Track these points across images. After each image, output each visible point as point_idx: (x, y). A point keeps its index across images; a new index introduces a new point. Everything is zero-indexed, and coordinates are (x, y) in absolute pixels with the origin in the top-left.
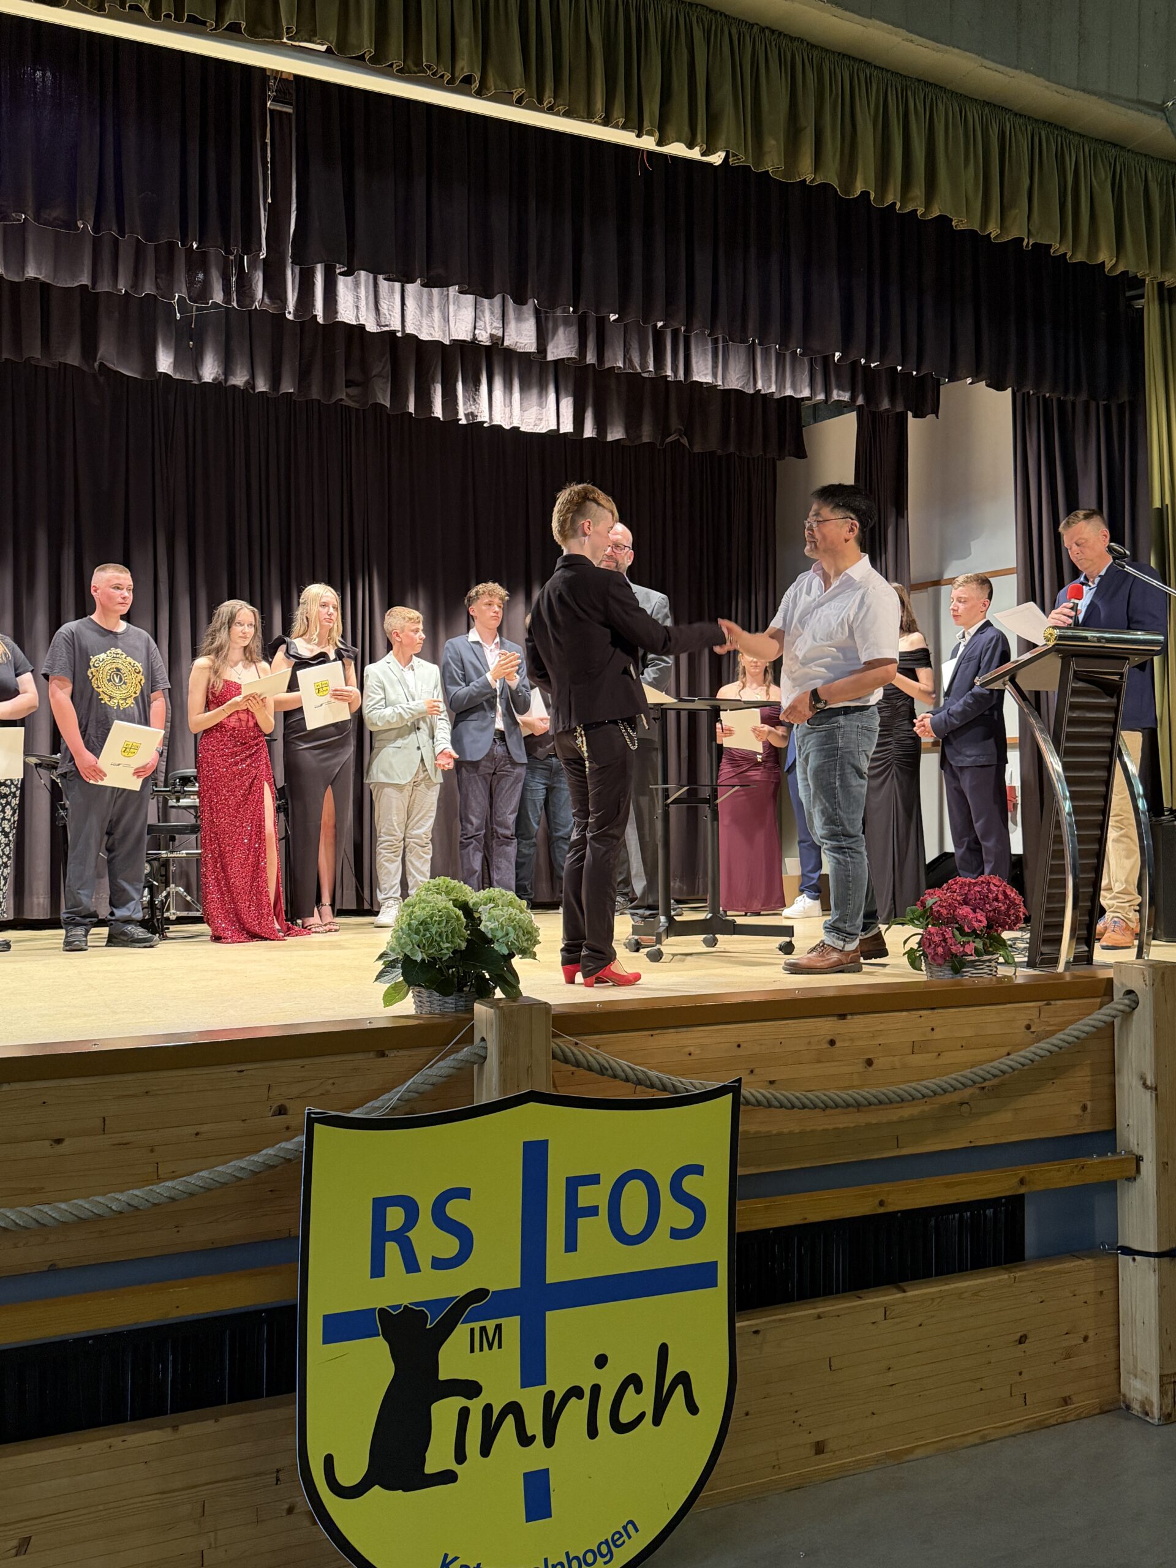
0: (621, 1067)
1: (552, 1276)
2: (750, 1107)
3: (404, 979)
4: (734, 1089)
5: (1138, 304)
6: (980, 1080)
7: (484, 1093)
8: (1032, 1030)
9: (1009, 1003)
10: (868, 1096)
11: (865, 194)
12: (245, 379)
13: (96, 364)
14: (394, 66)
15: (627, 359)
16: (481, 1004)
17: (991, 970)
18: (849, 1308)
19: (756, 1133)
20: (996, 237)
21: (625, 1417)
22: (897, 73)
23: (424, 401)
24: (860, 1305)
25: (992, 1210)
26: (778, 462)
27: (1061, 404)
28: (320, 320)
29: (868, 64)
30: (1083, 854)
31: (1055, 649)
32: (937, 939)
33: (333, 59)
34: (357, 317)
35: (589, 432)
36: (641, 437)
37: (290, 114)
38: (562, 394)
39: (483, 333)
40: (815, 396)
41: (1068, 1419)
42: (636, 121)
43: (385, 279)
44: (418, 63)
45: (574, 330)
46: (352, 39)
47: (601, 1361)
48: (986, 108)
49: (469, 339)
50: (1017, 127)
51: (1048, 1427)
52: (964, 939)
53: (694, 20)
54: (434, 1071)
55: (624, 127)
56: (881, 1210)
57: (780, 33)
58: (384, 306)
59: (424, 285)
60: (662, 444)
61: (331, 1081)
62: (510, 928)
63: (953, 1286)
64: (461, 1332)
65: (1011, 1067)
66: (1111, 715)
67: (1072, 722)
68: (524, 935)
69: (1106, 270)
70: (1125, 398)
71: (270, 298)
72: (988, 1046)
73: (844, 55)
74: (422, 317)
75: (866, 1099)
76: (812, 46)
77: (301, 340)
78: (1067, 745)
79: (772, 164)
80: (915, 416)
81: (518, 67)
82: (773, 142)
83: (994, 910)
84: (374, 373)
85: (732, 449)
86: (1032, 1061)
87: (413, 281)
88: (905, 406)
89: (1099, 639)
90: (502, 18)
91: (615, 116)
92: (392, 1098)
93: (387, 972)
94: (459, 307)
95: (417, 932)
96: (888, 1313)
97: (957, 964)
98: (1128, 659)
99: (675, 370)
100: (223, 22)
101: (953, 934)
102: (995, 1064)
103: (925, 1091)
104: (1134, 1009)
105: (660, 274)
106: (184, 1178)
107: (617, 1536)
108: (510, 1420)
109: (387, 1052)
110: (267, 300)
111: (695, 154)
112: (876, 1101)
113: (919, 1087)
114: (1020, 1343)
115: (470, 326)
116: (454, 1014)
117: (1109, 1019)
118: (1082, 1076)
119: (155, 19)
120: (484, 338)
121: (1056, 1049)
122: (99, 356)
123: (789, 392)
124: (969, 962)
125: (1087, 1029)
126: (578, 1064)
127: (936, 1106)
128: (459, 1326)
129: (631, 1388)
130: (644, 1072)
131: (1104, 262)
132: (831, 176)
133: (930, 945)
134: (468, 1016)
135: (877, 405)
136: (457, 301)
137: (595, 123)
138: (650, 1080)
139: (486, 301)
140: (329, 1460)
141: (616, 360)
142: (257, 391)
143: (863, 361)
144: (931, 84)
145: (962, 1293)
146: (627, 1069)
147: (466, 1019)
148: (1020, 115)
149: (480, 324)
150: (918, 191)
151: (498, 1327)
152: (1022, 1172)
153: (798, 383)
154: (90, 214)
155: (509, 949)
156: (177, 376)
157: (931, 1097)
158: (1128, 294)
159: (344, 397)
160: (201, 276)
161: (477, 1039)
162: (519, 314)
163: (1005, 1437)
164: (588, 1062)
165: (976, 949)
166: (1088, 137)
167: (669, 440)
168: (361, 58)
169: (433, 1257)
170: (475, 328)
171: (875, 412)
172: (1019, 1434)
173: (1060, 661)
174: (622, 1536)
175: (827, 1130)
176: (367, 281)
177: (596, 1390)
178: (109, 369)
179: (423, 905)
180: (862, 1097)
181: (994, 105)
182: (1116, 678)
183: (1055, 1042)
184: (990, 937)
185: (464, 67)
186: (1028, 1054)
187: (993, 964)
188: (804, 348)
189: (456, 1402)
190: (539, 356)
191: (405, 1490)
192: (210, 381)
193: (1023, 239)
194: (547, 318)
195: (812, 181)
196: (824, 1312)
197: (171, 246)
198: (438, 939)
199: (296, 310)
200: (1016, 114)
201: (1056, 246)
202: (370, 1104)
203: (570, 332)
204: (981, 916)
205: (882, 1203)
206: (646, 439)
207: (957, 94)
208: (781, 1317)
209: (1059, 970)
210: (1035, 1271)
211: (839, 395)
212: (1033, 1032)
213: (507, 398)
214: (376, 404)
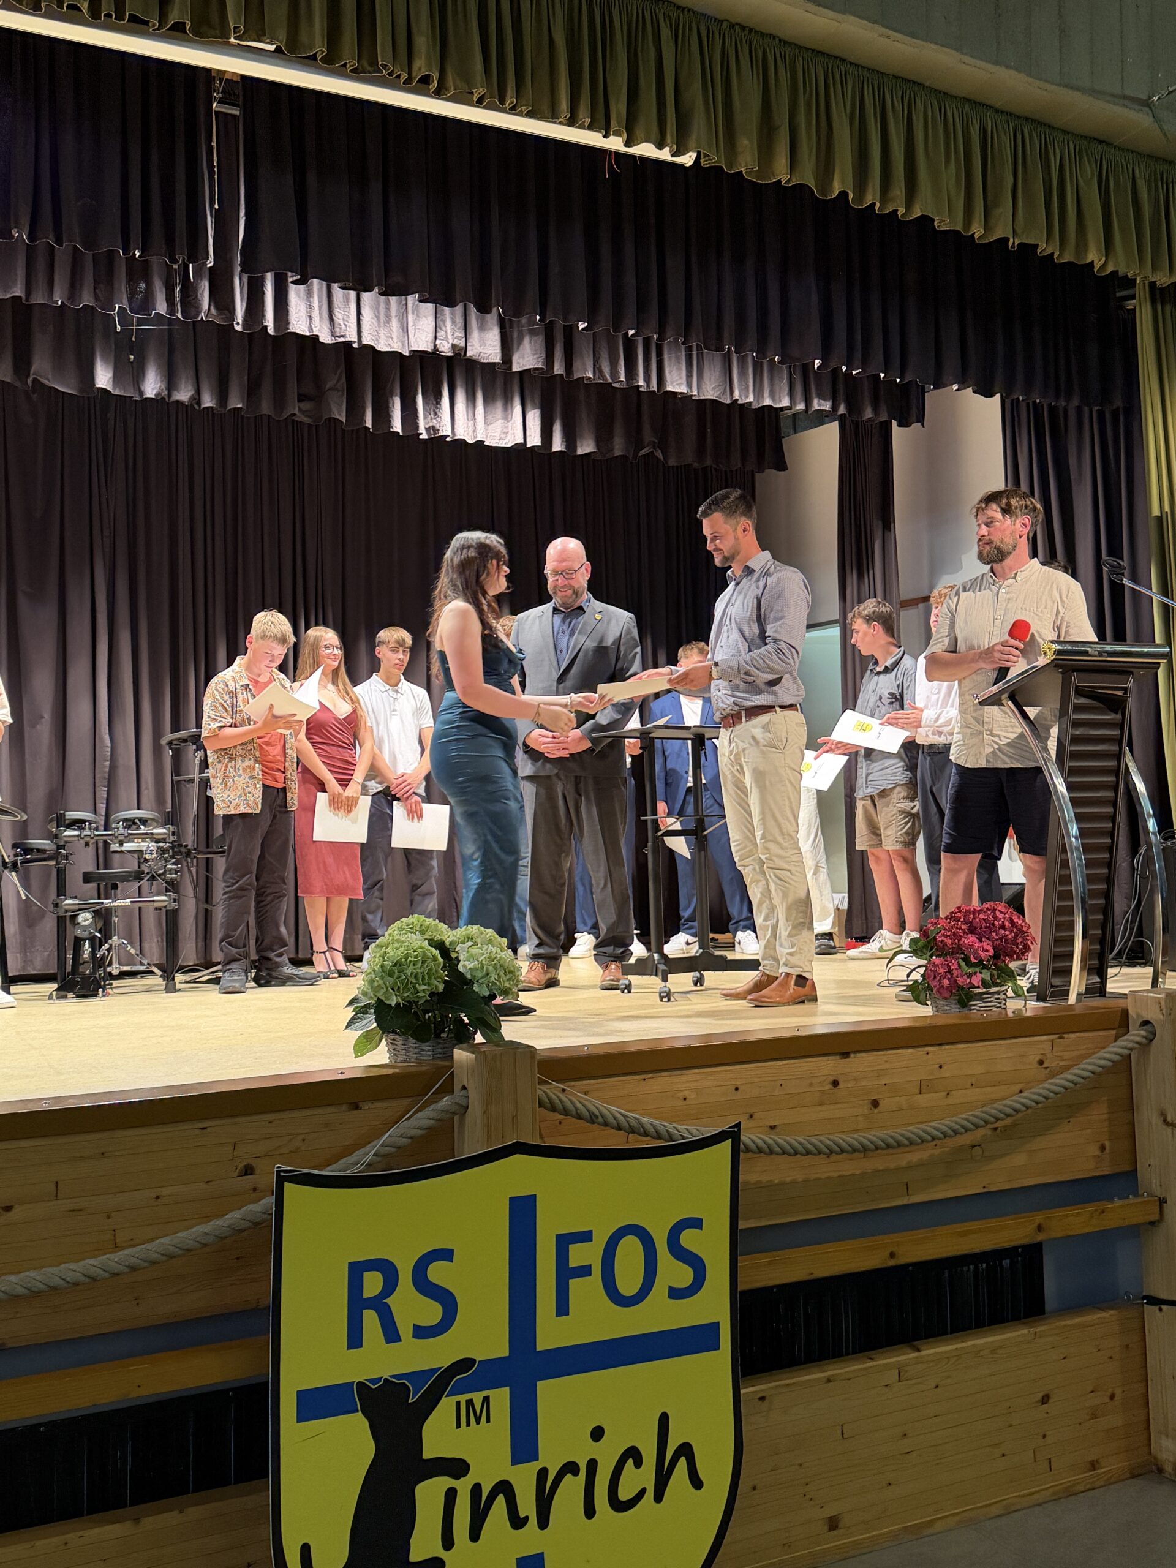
0: (612, 1114)
1: (543, 1343)
2: (750, 1155)
3: (378, 1025)
4: (732, 1134)
5: (1130, 304)
6: (993, 1120)
7: (466, 1145)
8: (1045, 1065)
9: (1021, 1037)
10: (875, 1139)
11: (843, 195)
12: (190, 394)
13: (30, 381)
14: (348, 66)
15: (597, 368)
16: (461, 1049)
17: (1000, 1003)
18: (861, 1369)
19: (760, 1182)
20: (981, 237)
21: (624, 1494)
22: (873, 70)
23: (382, 414)
24: (870, 1367)
25: (1008, 1261)
26: (757, 476)
27: (1053, 410)
28: (271, 331)
29: (843, 60)
30: (1090, 879)
31: (1055, 664)
32: (942, 970)
33: (283, 59)
34: (311, 329)
35: (558, 445)
36: (612, 450)
37: (234, 116)
38: (529, 406)
39: (445, 343)
40: (795, 406)
41: (1097, 1484)
42: (603, 123)
43: (340, 288)
44: (373, 62)
45: (540, 340)
46: (303, 39)
47: (597, 1434)
48: (967, 106)
49: (429, 350)
50: (999, 122)
51: (1076, 1494)
52: (971, 970)
53: (661, 17)
55: (590, 127)
56: (892, 1263)
57: (751, 30)
58: (339, 315)
59: (382, 294)
60: (635, 457)
61: (303, 1137)
62: (491, 968)
63: (970, 1343)
64: (446, 1405)
65: (1023, 1105)
66: (1116, 732)
67: (1075, 740)
68: (505, 975)
69: (1095, 270)
70: (1118, 403)
71: (217, 308)
72: (1000, 1084)
73: (819, 52)
74: (379, 326)
75: (872, 1142)
76: (785, 42)
77: (250, 355)
78: (1071, 764)
79: (746, 164)
80: (899, 426)
81: (479, 66)
82: (746, 142)
83: (1001, 939)
84: (328, 386)
85: (709, 462)
86: (1046, 1098)
87: (369, 289)
88: (889, 415)
89: (1100, 654)
90: (460, 16)
91: (581, 117)
92: (368, 1154)
93: (359, 1018)
94: (418, 316)
95: (391, 974)
96: (901, 1374)
97: (964, 998)
98: (1132, 673)
99: (647, 380)
100: (166, 22)
101: (959, 965)
102: (1008, 1102)
103: (936, 1133)
104: (1151, 1041)
105: (630, 279)
106: (143, 1246)
108: (501, 1501)
109: (361, 1105)
110: (213, 311)
111: (665, 155)
112: (883, 1145)
113: (929, 1129)
114: (1043, 1404)
115: (431, 336)
116: (431, 1062)
117: (1126, 1052)
118: (1099, 1114)
119: (94, 18)
120: (445, 348)
121: (1071, 1085)
122: (32, 371)
123: (767, 402)
124: (976, 994)
125: (1102, 1062)
126: (566, 1112)
127: (947, 1149)
128: (443, 1399)
129: (630, 1462)
130: (638, 1119)
131: (1093, 262)
132: (807, 177)
133: (935, 977)
134: (446, 1063)
135: (860, 414)
136: (416, 309)
137: (560, 123)
138: (643, 1128)
139: (447, 310)
140: (306, 1549)
141: (585, 370)
142: (202, 406)
143: (844, 368)
144: (909, 81)
145: (980, 1351)
146: (619, 1116)
147: (445, 1067)
148: (1002, 112)
149: (441, 333)
150: (898, 191)
151: (486, 1400)
152: (1039, 1218)
153: (777, 392)
154: (25, 222)
155: (490, 990)
156: (117, 392)
157: (940, 1139)
158: (1118, 295)
159: (296, 411)
160: (142, 286)
161: (457, 1087)
162: (482, 324)
163: (1029, 1507)
164: (577, 1109)
165: (984, 982)
166: (1073, 134)
167: (643, 452)
168: (313, 58)
169: (415, 1327)
170: (436, 338)
171: (857, 422)
172: (1043, 1503)
173: (1061, 676)
175: (830, 1178)
176: (320, 290)
177: (592, 1465)
178: (44, 385)
179: (396, 945)
180: (869, 1140)
181: (975, 102)
182: (1120, 693)
183: (1070, 1077)
184: (998, 968)
185: (420, 67)
186: (1041, 1091)
187: (1002, 996)
188: (782, 356)
189: (442, 1483)
190: (504, 367)
192: (153, 396)
193: (1008, 239)
194: (511, 327)
195: (788, 182)
196: (833, 1375)
197: (111, 255)
198: (414, 981)
199: (245, 320)
200: (997, 111)
201: (1043, 245)
202: (344, 1160)
203: (536, 342)
204: (987, 945)
205: (892, 1255)
206: (618, 452)
207: (936, 90)
208: (788, 1381)
209: (1069, 1003)
210: (1057, 1324)
211: (819, 405)
212: (1046, 1068)
213: (470, 412)
214: (330, 419)
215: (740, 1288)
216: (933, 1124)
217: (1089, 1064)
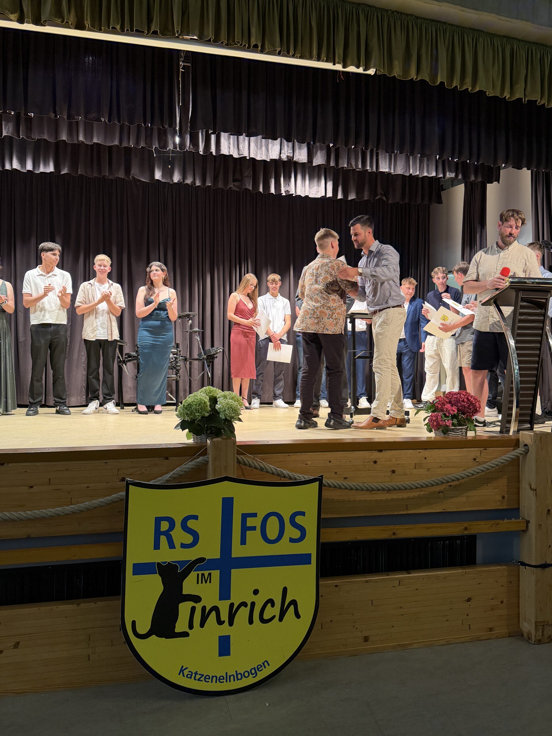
0: (270, 469)
1: (235, 554)
2: (332, 488)
4: (320, 480)
6: (446, 482)
7: (209, 475)
8: (477, 461)
10: (389, 486)
11: (442, 83)
12: (191, 180)
13: (131, 177)
14: (224, 43)
15: (349, 163)
17: (463, 433)
18: (382, 579)
20: (509, 98)
21: (266, 617)
22: (459, 26)
23: (267, 186)
24: (387, 578)
25: (459, 541)
26: (431, 206)
28: (214, 154)
29: (445, 23)
30: (522, 382)
31: (510, 287)
32: (434, 418)
34: (229, 152)
35: (340, 196)
36: (363, 197)
38: (328, 180)
39: (284, 155)
40: (439, 176)
41: (492, 638)
42: (332, 58)
43: (230, 135)
44: (234, 41)
45: (324, 152)
46: (206, 33)
47: (256, 592)
49: (277, 159)
50: (520, 46)
51: (481, 640)
52: (446, 419)
53: (360, 11)
54: (186, 466)
55: (327, 61)
56: (394, 537)
57: (402, 13)
58: (241, 146)
59: (246, 136)
60: (373, 200)
61: (145, 469)
62: (226, 408)
63: (434, 573)
64: (193, 575)
66: (542, 318)
67: (520, 321)
68: (232, 411)
71: (193, 145)
72: (454, 467)
73: (433, 20)
74: (257, 150)
78: (518, 332)
79: (397, 72)
80: (488, 183)
81: (278, 39)
82: (397, 63)
83: (462, 406)
84: (245, 175)
85: (407, 201)
86: (473, 475)
87: (242, 135)
88: (482, 179)
89: (533, 283)
90: (271, 18)
91: (322, 57)
92: (167, 476)
94: (273, 145)
95: (186, 409)
96: (400, 583)
98: (550, 292)
99: (371, 166)
100: (150, 31)
101: (442, 417)
102: (454, 475)
103: (418, 485)
104: (527, 453)
105: (353, 125)
106: (79, 504)
107: (259, 667)
108: (214, 613)
109: (169, 458)
110: (191, 147)
111: (361, 70)
112: (392, 489)
113: (415, 484)
114: (468, 601)
115: (278, 153)
118: (503, 482)
119: (122, 32)
120: (284, 157)
121: (485, 469)
122: (131, 173)
123: (425, 174)
124: (450, 429)
125: (502, 461)
127: (427, 493)
128: (192, 572)
129: (269, 604)
130: (281, 471)
132: (425, 76)
134: (205, 444)
135: (469, 178)
137: (314, 60)
138: (284, 474)
140: (134, 623)
141: (344, 164)
142: (196, 185)
143: (450, 159)
144: (477, 30)
145: (438, 577)
146: (273, 469)
148: (522, 41)
149: (283, 151)
150: (469, 80)
151: (210, 574)
152: (466, 524)
153: (430, 170)
154: (106, 115)
156: (164, 181)
157: (420, 488)
159: (232, 186)
162: (300, 148)
163: (458, 643)
164: (255, 465)
165: (453, 424)
167: (377, 198)
168: (210, 40)
169: (182, 544)
170: (280, 153)
172: (466, 642)
173: (515, 293)
174: (262, 667)
175: (372, 500)
177: (253, 604)
178: (137, 179)
181: (508, 37)
182: (544, 301)
183: (485, 466)
185: (253, 42)
186: (471, 471)
187: (464, 430)
188: (421, 155)
189: (190, 604)
190: (309, 164)
191: (166, 638)
192: (177, 182)
193: (522, 99)
194: (313, 147)
195: (416, 79)
196: (369, 580)
197: (139, 126)
198: (195, 412)
199: (204, 150)
200: (520, 40)
201: (539, 101)
202: (158, 479)
203: (322, 153)
204: (455, 408)
205: (394, 534)
206: (366, 198)
207: (489, 33)
208: (349, 580)
209: (510, 435)
210: (476, 569)
211: (449, 175)
212: (477, 462)
213: (303, 183)
214: (246, 189)
215: (322, 541)
216: (417, 482)
217: (496, 461)
